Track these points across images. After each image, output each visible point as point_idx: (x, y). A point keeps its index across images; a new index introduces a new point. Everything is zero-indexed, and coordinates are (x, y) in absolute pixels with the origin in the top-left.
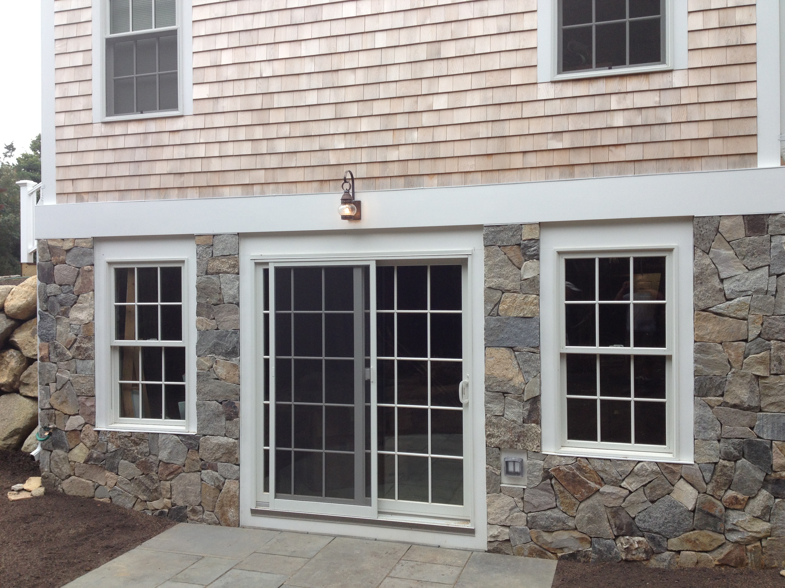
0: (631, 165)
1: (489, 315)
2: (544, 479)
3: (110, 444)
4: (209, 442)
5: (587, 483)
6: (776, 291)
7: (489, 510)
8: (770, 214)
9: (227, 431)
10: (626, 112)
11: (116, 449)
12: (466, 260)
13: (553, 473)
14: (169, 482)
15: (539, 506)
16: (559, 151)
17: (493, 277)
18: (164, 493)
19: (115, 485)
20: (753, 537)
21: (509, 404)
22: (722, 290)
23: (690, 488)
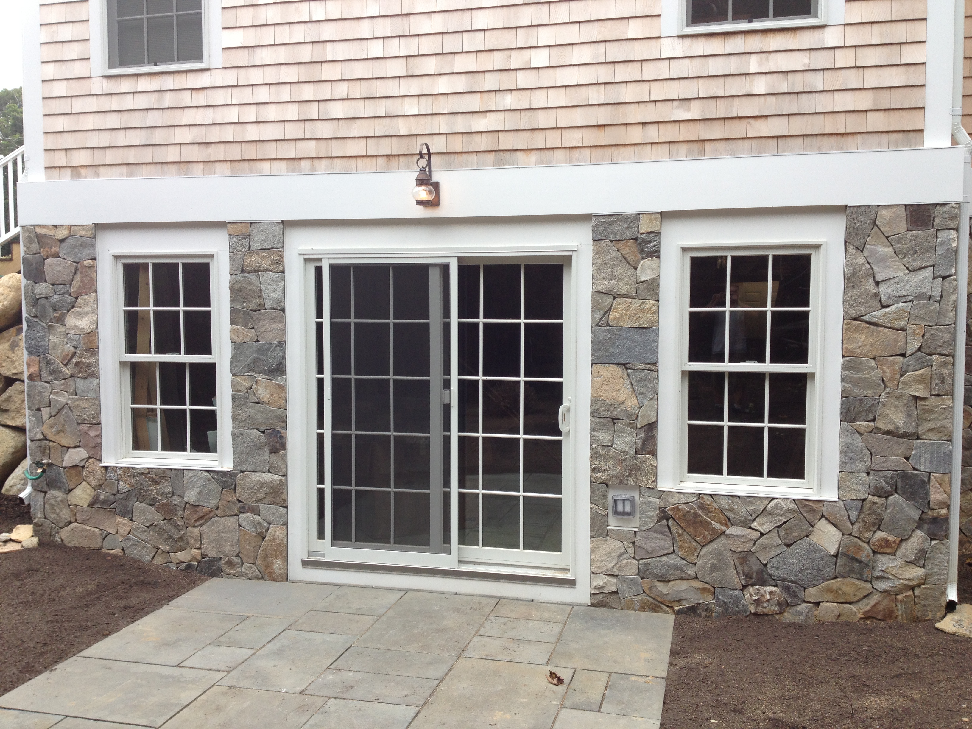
0: (773, 142)
1: (597, 325)
2: (660, 520)
3: (121, 483)
4: (249, 479)
5: (711, 524)
6: (941, 297)
7: (593, 557)
8: (937, 204)
9: (271, 467)
10: (768, 77)
11: (130, 489)
12: (570, 257)
13: (670, 513)
14: (198, 529)
15: (652, 552)
16: (687, 123)
17: (604, 279)
18: (192, 542)
19: (129, 533)
20: (905, 585)
21: (619, 432)
22: (877, 295)
23: (833, 529)
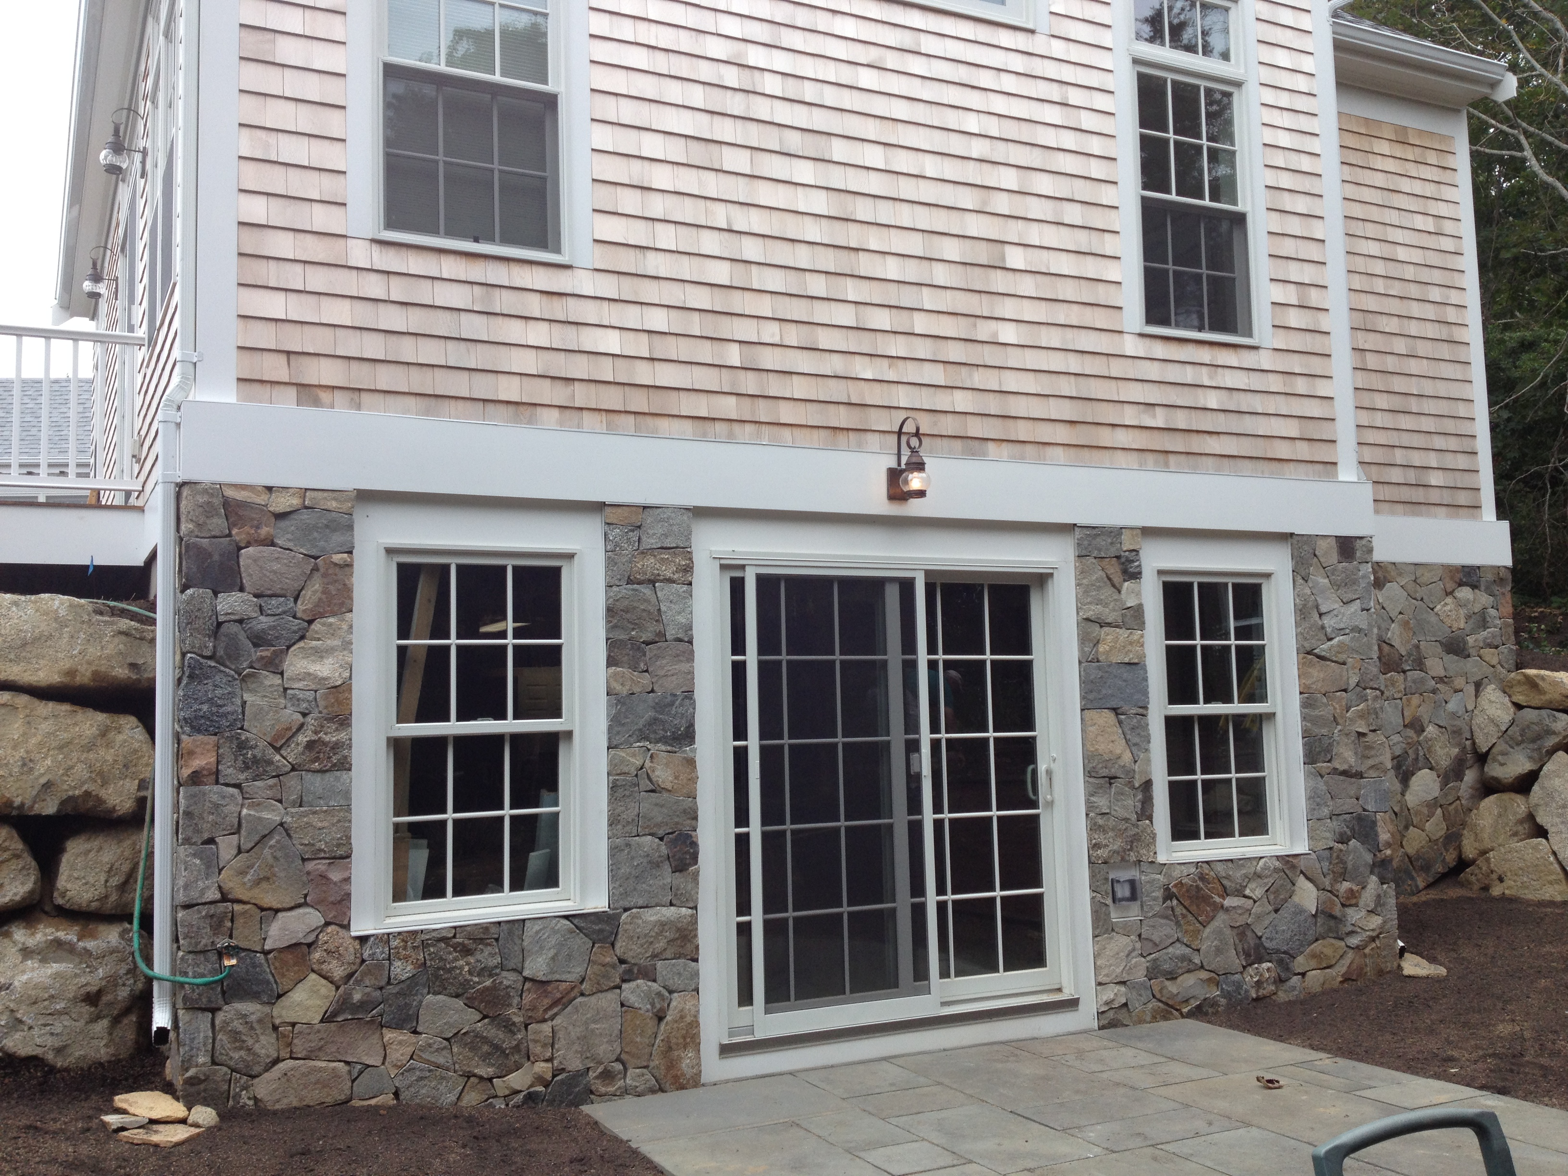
1: (1085, 661)
2: (1164, 901)
3: (397, 964)
4: (640, 921)
5: (1211, 897)
7: (1097, 963)
8: (1357, 537)
9: (676, 895)
11: (414, 972)
13: (1174, 890)
14: (550, 1023)
15: (1161, 942)
16: (1152, 431)
17: (1090, 603)
18: (536, 1049)
19: (411, 1058)
20: (1370, 937)
21: (1117, 794)
22: (1323, 627)
23: (1310, 885)
